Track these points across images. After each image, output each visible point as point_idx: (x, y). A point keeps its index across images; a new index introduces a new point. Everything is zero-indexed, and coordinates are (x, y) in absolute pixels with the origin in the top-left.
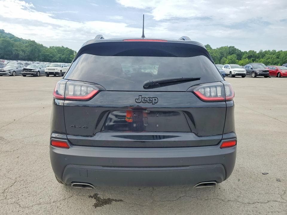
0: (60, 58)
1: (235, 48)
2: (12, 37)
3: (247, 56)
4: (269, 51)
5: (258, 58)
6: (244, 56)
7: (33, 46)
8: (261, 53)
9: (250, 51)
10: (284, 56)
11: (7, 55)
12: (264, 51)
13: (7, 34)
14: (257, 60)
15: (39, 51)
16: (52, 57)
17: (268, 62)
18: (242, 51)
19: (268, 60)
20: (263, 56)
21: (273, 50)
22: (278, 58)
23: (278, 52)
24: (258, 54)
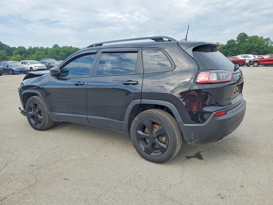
1: (2, 43)
3: (18, 52)
4: (37, 48)
5: (29, 53)
6: (14, 52)
8: (30, 49)
9: (19, 47)
10: (51, 53)
12: (33, 47)
14: (28, 55)
17: (40, 58)
18: (10, 47)
19: (40, 56)
20: (34, 53)
21: (41, 47)
22: (47, 54)
23: (46, 49)
24: (28, 50)
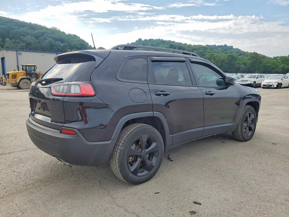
0: (283, 68)
2: (238, 51)
7: (254, 58)
11: (230, 69)
13: (235, 49)
15: (260, 62)
16: (273, 68)
